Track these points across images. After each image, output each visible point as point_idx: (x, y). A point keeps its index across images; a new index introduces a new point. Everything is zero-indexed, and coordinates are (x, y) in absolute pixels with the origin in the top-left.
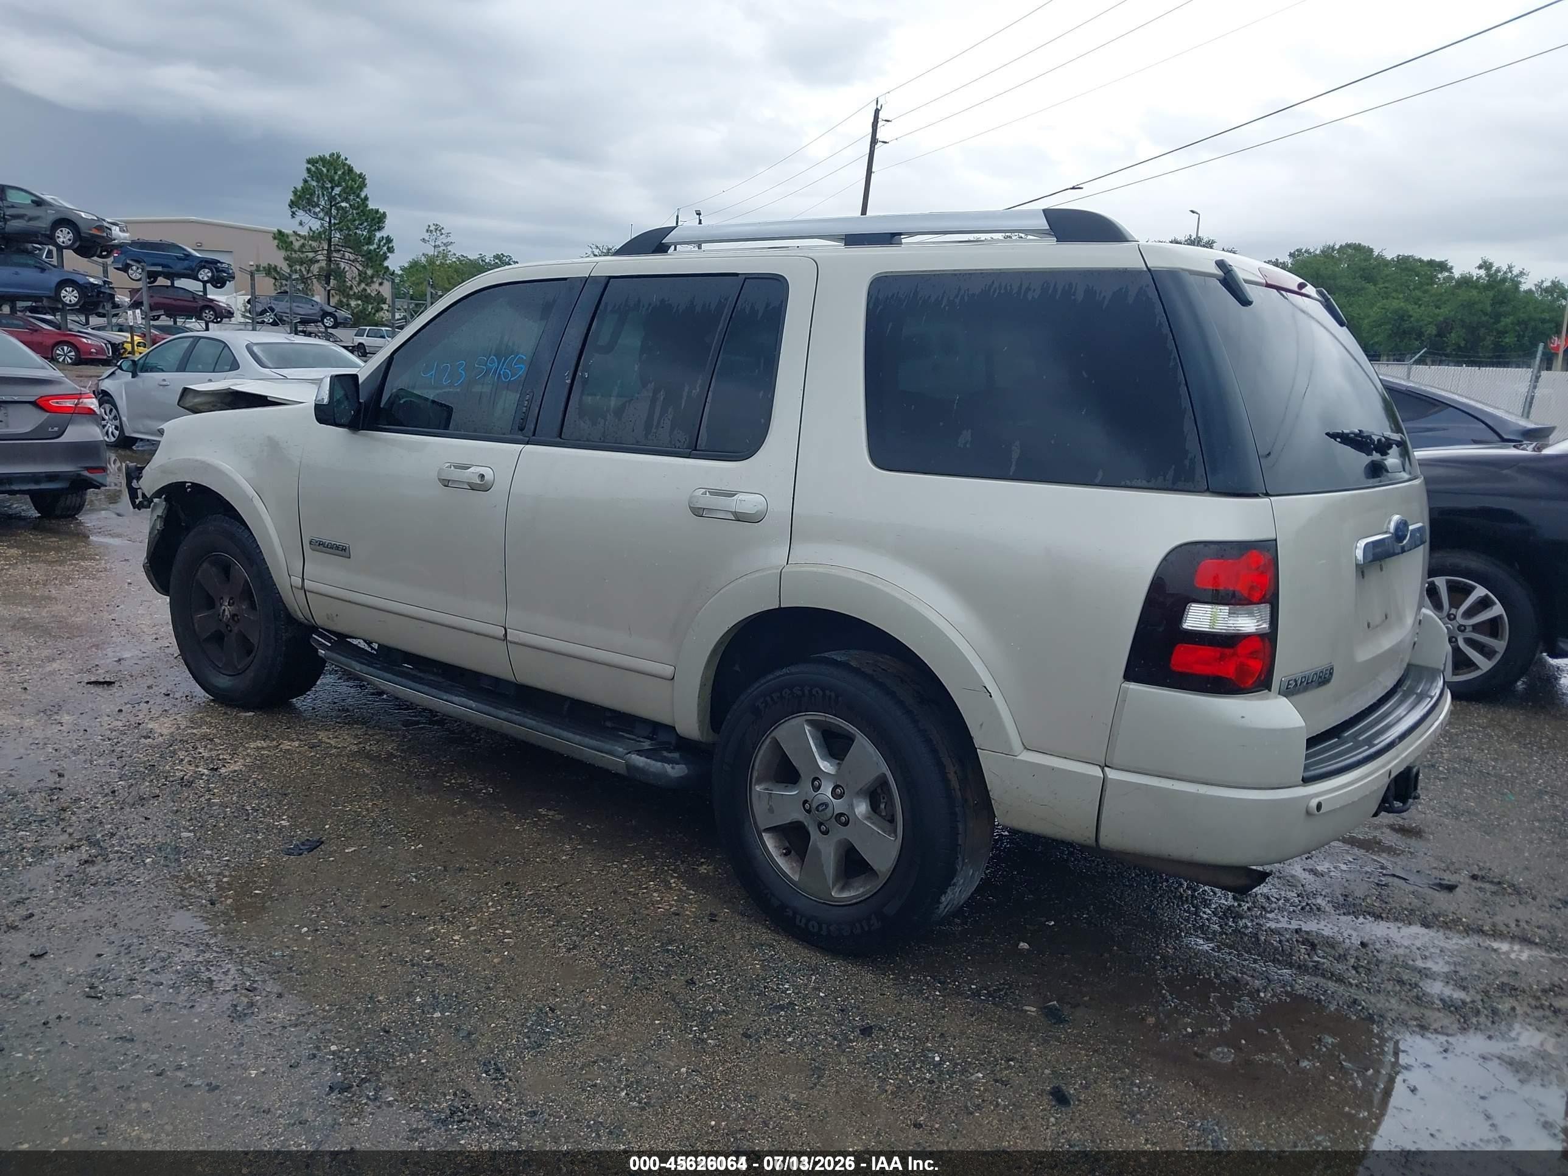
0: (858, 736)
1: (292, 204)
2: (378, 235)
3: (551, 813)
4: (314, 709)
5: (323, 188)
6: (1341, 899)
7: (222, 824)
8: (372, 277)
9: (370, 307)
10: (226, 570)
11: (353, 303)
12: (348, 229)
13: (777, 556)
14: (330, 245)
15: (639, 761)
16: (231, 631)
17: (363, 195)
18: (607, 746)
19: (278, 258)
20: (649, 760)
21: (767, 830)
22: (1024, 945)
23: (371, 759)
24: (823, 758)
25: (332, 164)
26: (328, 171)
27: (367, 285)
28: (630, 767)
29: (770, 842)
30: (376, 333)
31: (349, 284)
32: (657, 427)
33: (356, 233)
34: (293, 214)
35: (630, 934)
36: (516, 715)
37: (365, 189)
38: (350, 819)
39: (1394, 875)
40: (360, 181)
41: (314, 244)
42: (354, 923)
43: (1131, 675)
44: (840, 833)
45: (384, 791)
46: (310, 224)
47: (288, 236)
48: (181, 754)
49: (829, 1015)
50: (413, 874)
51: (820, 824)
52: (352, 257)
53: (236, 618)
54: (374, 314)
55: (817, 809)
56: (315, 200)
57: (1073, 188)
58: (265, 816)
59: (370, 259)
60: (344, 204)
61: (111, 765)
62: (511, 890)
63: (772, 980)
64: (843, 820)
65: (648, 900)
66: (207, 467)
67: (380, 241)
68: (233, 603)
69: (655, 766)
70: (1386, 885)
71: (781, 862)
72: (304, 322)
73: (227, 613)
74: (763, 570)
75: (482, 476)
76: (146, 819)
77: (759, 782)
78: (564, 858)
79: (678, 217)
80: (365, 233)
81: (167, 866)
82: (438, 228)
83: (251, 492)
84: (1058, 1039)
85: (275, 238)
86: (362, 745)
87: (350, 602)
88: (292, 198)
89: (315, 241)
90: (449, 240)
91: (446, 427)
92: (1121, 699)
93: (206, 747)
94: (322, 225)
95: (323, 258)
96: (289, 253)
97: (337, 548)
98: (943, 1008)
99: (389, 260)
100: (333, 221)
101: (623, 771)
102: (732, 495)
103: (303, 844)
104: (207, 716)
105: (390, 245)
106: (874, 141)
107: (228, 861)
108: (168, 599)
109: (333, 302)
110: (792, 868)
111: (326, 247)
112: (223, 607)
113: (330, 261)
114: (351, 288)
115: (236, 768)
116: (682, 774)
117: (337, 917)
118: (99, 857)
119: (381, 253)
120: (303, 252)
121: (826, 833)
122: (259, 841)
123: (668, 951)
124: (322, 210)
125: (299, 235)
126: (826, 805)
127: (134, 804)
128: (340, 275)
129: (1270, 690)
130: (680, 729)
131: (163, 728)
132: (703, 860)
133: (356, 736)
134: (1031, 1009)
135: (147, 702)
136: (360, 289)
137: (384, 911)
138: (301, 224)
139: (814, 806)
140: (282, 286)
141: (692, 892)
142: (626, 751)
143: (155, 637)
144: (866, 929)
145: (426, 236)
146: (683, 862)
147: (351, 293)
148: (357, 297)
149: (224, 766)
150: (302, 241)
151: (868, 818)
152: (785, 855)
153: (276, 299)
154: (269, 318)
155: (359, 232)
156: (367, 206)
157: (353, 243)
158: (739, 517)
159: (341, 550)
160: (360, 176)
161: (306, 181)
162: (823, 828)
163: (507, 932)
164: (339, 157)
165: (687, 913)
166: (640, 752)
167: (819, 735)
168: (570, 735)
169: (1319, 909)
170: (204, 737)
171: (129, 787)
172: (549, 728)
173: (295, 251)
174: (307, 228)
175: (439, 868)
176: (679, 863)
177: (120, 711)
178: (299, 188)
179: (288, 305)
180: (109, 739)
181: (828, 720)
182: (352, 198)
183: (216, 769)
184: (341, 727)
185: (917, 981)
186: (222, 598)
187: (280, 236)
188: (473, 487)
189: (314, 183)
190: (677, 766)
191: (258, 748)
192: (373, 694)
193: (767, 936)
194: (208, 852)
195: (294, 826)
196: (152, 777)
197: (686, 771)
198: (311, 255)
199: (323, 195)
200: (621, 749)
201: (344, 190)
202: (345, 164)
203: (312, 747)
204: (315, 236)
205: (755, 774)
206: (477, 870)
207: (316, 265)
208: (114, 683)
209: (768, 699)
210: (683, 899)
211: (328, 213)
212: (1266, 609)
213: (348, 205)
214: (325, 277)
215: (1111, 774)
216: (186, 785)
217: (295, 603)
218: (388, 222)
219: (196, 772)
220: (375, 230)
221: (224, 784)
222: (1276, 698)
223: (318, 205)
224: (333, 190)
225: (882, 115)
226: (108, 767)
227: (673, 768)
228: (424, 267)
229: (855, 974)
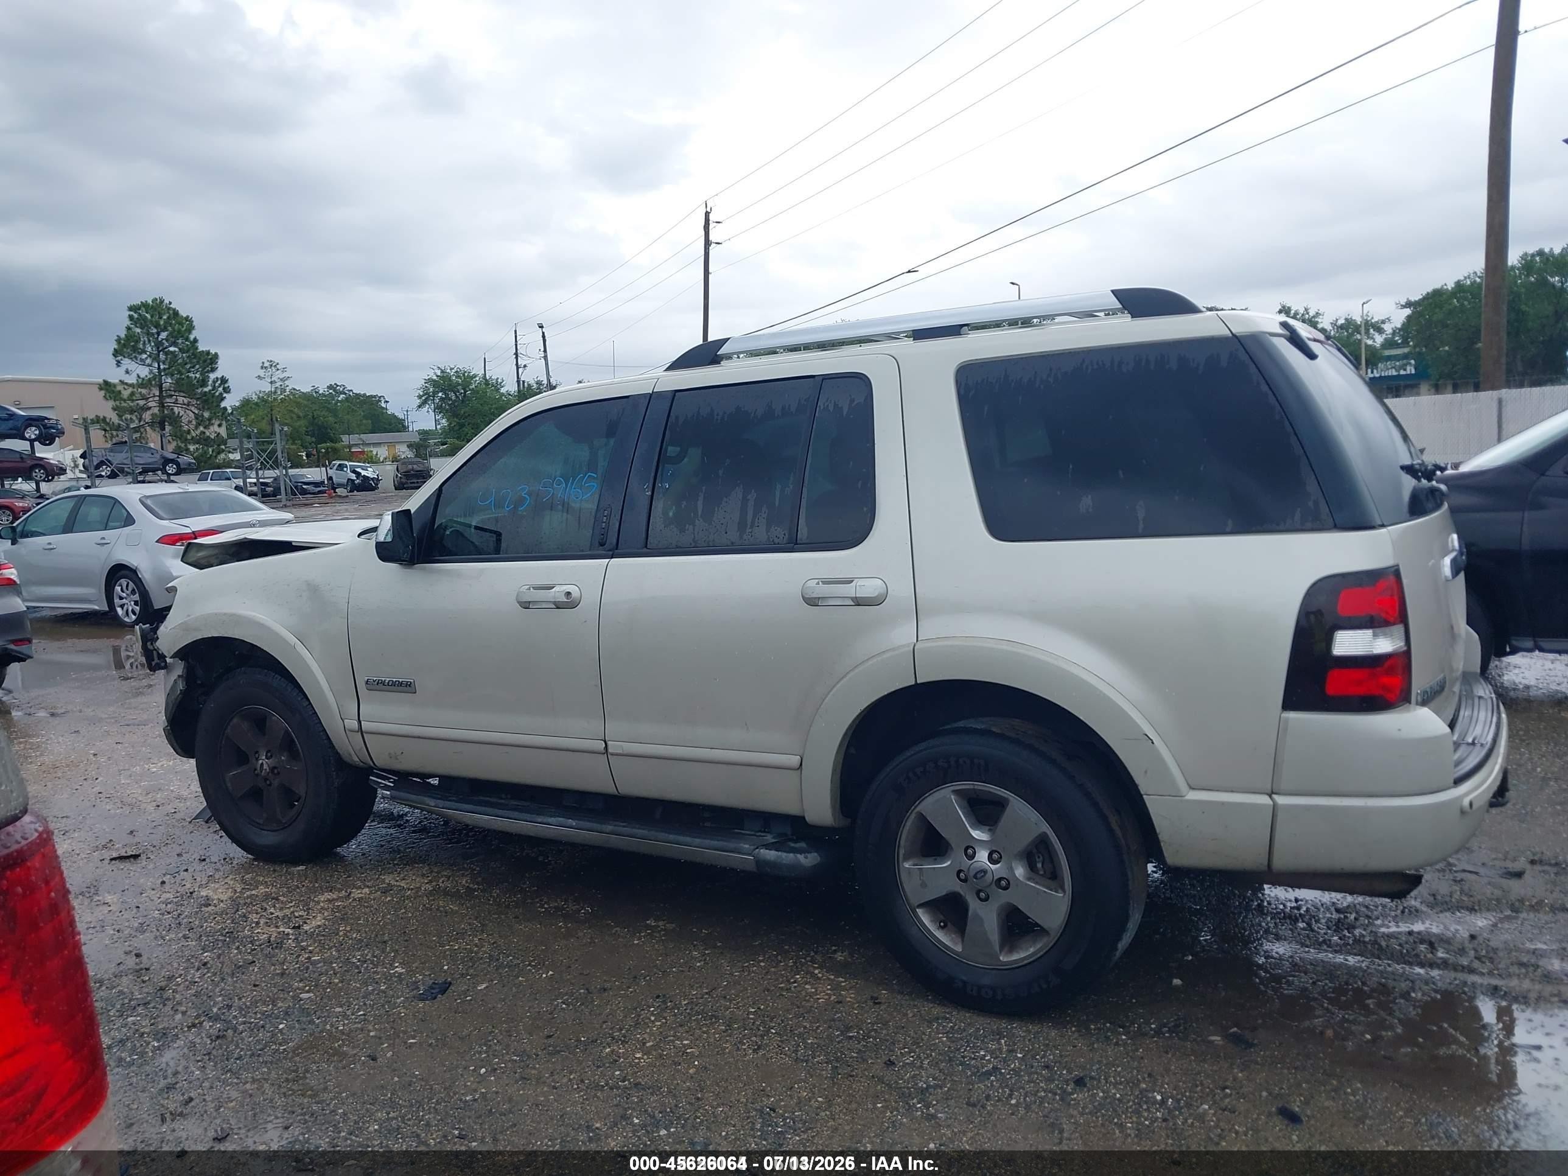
0: (1011, 798)
1: (116, 353)
2: (212, 376)
3: (661, 923)
4: (363, 854)
5: (148, 334)
6: (1432, 899)
7: (337, 981)
8: (210, 419)
9: (210, 450)
10: (260, 723)
11: (192, 448)
12: (180, 373)
13: (903, 635)
14: (161, 391)
15: (771, 855)
16: (270, 785)
17: (192, 337)
18: (731, 845)
19: (106, 410)
20: (780, 853)
21: (920, 906)
22: (1177, 982)
23: (452, 896)
24: (974, 827)
25: (155, 310)
26: (152, 316)
27: (205, 428)
28: (760, 863)
29: (925, 918)
30: (220, 476)
31: (186, 428)
32: (752, 527)
33: (188, 376)
34: (118, 363)
35: (805, 1027)
36: (624, 827)
37: (194, 332)
38: (464, 957)
39: (1464, 871)
40: (188, 324)
41: (144, 391)
42: (529, 1057)
43: (1289, 703)
44: (1003, 897)
45: (483, 925)
46: (138, 371)
47: (115, 386)
48: (254, 917)
49: (1037, 1073)
50: (560, 1001)
51: (978, 893)
52: (186, 401)
53: (276, 771)
54: (216, 457)
55: (975, 876)
56: (141, 346)
57: (909, 272)
58: (376, 966)
59: (206, 402)
60: (172, 349)
61: (185, 937)
62: (664, 1002)
63: (965, 1050)
64: (1003, 884)
65: (804, 993)
66: (237, 620)
67: (214, 382)
68: (271, 756)
69: (787, 857)
70: (1462, 880)
71: (939, 935)
72: (145, 471)
73: (265, 766)
74: (893, 649)
75: (568, 594)
76: (255, 986)
77: (906, 859)
78: (698, 964)
79: (516, 331)
80: (198, 376)
81: (304, 1029)
82: (273, 365)
83: (292, 640)
84: (1257, 1063)
85: (101, 389)
86: (434, 884)
87: (419, 737)
88: (116, 347)
89: (145, 388)
90: (286, 375)
91: (497, 550)
92: (1282, 729)
93: (274, 906)
94: (151, 372)
95: (155, 405)
96: (118, 403)
97: (401, 684)
98: (1137, 1050)
99: (226, 400)
100: (162, 367)
101: (752, 867)
102: (850, 581)
103: (431, 988)
104: (257, 875)
105: (226, 385)
106: (707, 243)
107: (364, 1015)
108: (193, 761)
109: (171, 447)
110: (952, 940)
111: (157, 393)
112: (261, 762)
113: (163, 406)
114: (189, 432)
115: (319, 923)
116: (816, 862)
117: (507, 1053)
118: (229, 1031)
119: (217, 394)
120: (133, 401)
121: (986, 899)
122: (384, 992)
123: (851, 1038)
124: (150, 356)
125: (126, 384)
126: (985, 872)
127: (233, 974)
128: (175, 420)
129: (1410, 703)
130: (812, 817)
131: (220, 893)
132: (834, 948)
133: (423, 875)
134: (1216, 1038)
135: (186, 870)
136: (198, 432)
137: (551, 1041)
138: (127, 372)
139: (972, 874)
140: (112, 437)
141: (841, 979)
142: (752, 847)
143: (154, 804)
144: (1045, 986)
145: (262, 373)
146: (816, 953)
147: (189, 437)
148: (194, 441)
149: (306, 923)
150: (131, 390)
151: (1029, 879)
152: (942, 928)
153: (111, 450)
154: (105, 471)
155: (191, 375)
156: (197, 348)
157: (185, 387)
158: (859, 602)
159: (405, 687)
160: (187, 318)
161: (128, 328)
162: (982, 895)
163: (686, 1042)
164: (162, 301)
165: (848, 999)
166: (768, 846)
167: (965, 803)
168: (688, 839)
169: (1417, 911)
170: (267, 897)
171: (219, 957)
172: (662, 835)
173: (125, 401)
174: (134, 375)
175: (582, 991)
176: (812, 954)
177: (163, 883)
178: (123, 336)
179: (129, 455)
180: (169, 913)
181: (976, 787)
182: (180, 341)
183: (299, 927)
184: (403, 868)
185: (1099, 1029)
186: (257, 752)
187: (107, 387)
188: (558, 606)
189: (138, 330)
190: (809, 855)
191: (330, 901)
192: (414, 832)
193: (937, 1010)
194: (338, 1009)
195: (411, 972)
196: (237, 944)
197: (819, 859)
198: (142, 403)
199: (149, 341)
200: (747, 846)
201: (171, 335)
202: (169, 309)
203: (385, 892)
204: (144, 383)
205: (902, 852)
206: (620, 988)
207: (149, 413)
208: (139, 855)
209: (911, 775)
210: (836, 988)
211: (156, 358)
212: (1399, 629)
213: (177, 349)
214: (160, 423)
215: (1281, 800)
216: (276, 947)
217: (348, 747)
218: (221, 363)
219: (279, 933)
220: (208, 372)
221: (315, 941)
222: (1415, 710)
223: (144, 352)
224: (158, 335)
225: (712, 217)
226: (183, 939)
227: (806, 858)
228: (256, 404)
229: (1038, 1033)
